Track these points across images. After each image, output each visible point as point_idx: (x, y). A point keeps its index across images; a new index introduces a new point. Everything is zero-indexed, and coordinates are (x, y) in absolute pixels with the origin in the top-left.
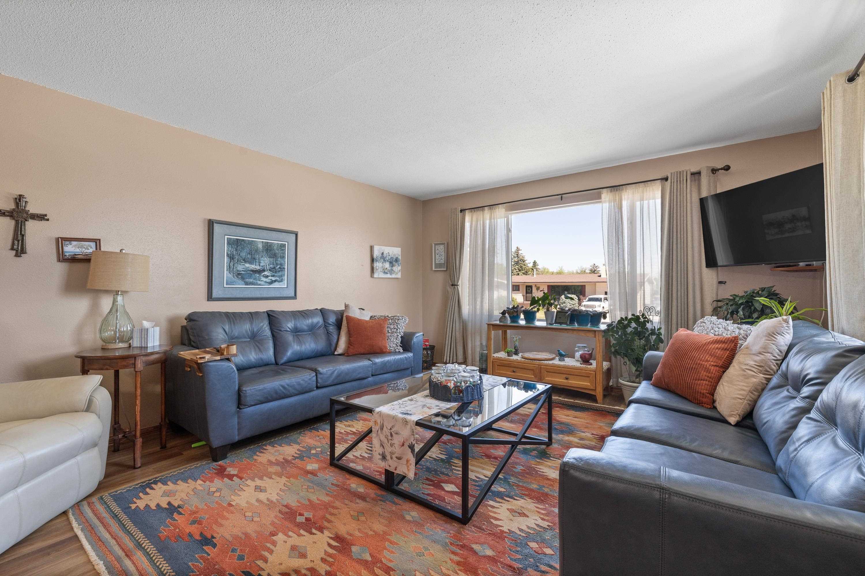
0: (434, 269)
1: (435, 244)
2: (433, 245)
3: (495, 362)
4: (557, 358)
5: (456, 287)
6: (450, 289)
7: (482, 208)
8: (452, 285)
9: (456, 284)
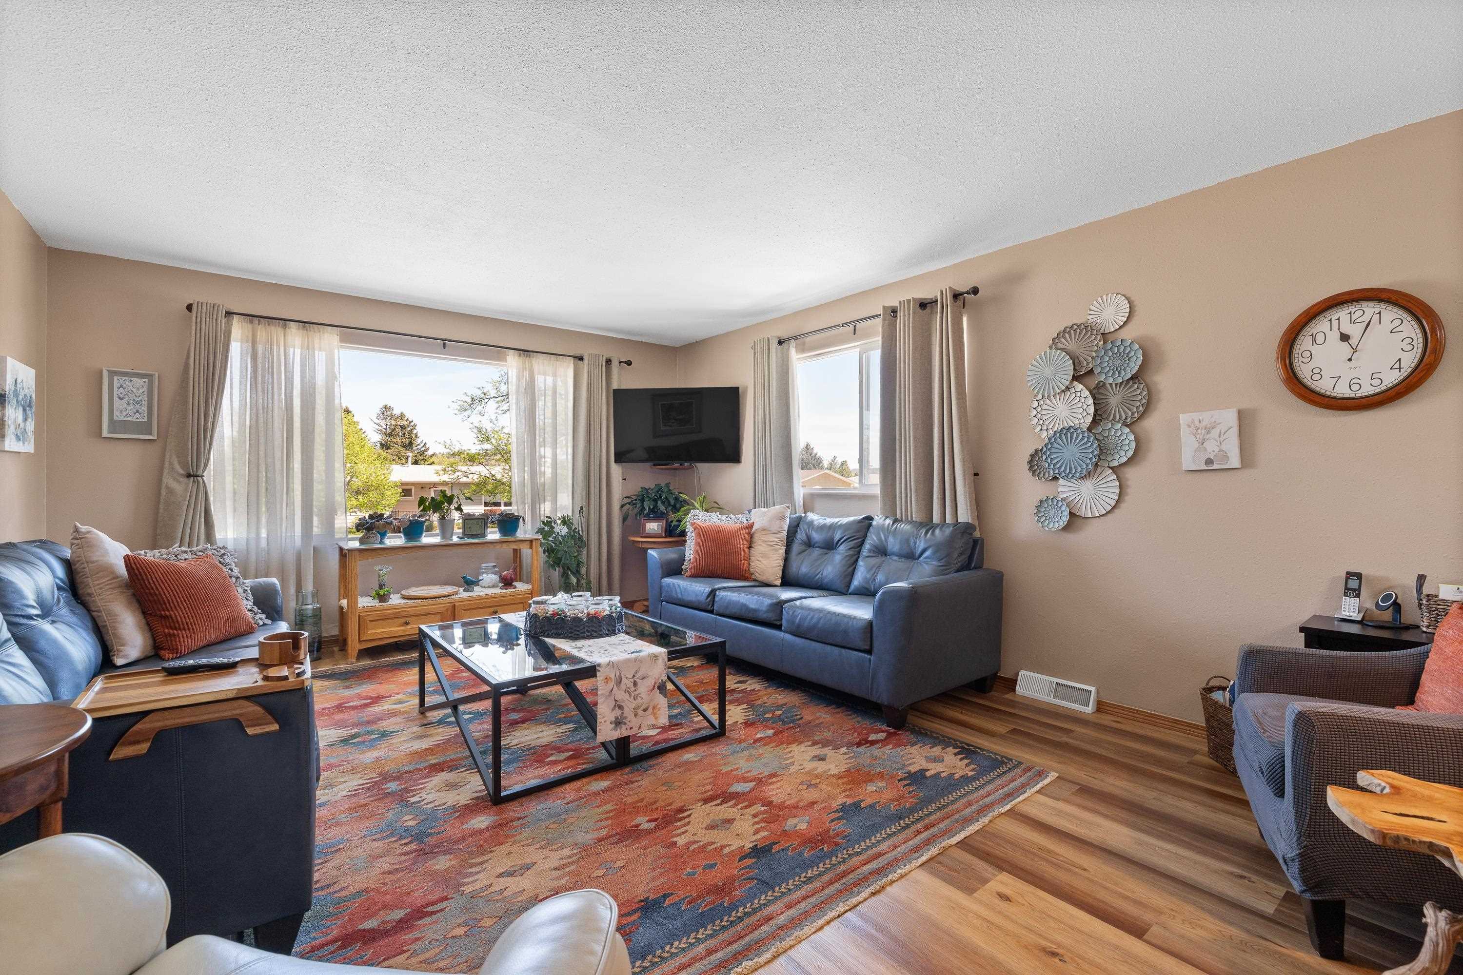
0: (105, 433)
1: (110, 371)
2: (106, 375)
3: (366, 616)
4: (461, 589)
5: (200, 479)
6: (178, 486)
7: (285, 321)
8: (189, 476)
9: (200, 473)
